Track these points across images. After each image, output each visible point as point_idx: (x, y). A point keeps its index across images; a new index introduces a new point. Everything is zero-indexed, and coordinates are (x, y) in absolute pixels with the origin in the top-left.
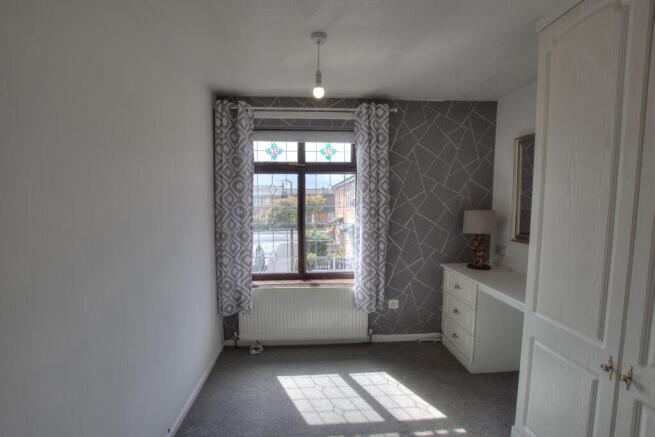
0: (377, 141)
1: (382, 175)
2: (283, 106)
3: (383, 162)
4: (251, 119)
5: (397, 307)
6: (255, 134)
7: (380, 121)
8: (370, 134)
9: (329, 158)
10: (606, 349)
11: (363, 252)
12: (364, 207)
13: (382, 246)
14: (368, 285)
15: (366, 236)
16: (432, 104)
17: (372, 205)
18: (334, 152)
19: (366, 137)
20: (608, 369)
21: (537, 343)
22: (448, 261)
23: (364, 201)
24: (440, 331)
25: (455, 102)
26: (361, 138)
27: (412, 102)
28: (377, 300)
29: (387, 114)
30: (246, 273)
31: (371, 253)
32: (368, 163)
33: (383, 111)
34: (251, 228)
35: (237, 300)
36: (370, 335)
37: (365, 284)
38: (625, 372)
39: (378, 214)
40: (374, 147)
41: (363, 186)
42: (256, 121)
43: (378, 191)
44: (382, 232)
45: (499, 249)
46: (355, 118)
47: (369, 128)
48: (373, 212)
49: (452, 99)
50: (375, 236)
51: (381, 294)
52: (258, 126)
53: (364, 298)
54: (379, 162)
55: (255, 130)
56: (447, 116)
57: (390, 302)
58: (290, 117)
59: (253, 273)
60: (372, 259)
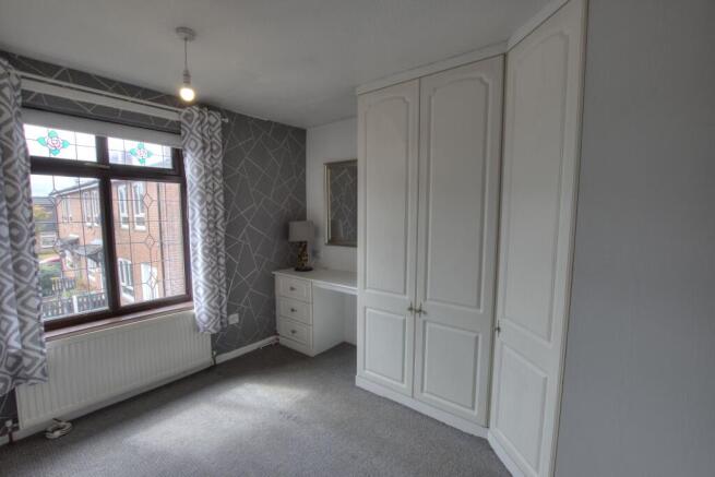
0: (212, 150)
1: (217, 187)
2: (74, 82)
3: (218, 173)
4: (15, 88)
5: (237, 320)
6: (25, 112)
7: (213, 129)
8: (203, 142)
9: (143, 160)
10: (408, 298)
11: (205, 269)
12: (202, 220)
13: (222, 261)
14: (213, 303)
15: (207, 251)
16: (258, 121)
17: (211, 218)
18: (149, 154)
19: (200, 145)
20: (411, 309)
21: (368, 310)
22: (279, 268)
23: (201, 214)
24: (276, 333)
25: (276, 123)
26: (193, 144)
27: (240, 115)
28: (222, 317)
29: (220, 123)
30: (31, 323)
31: (213, 269)
32: (203, 173)
33: (215, 118)
34: (35, 255)
35: (12, 369)
36: (214, 358)
37: (209, 304)
38: (418, 307)
39: (216, 228)
40: (209, 157)
41: (199, 197)
42: (25, 94)
43: (215, 204)
44: (222, 246)
45: (315, 253)
46: (182, 119)
47: (203, 135)
48: (211, 226)
49: (274, 120)
50: (215, 250)
51: (224, 310)
52: (28, 101)
53: (210, 318)
54: (214, 172)
55: (25, 106)
56: (269, 135)
57: (231, 317)
58: (92, 102)
59: (43, 320)
60: (214, 276)
